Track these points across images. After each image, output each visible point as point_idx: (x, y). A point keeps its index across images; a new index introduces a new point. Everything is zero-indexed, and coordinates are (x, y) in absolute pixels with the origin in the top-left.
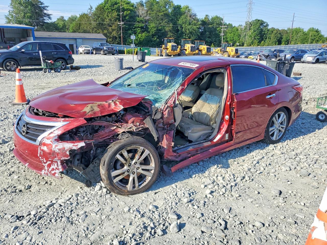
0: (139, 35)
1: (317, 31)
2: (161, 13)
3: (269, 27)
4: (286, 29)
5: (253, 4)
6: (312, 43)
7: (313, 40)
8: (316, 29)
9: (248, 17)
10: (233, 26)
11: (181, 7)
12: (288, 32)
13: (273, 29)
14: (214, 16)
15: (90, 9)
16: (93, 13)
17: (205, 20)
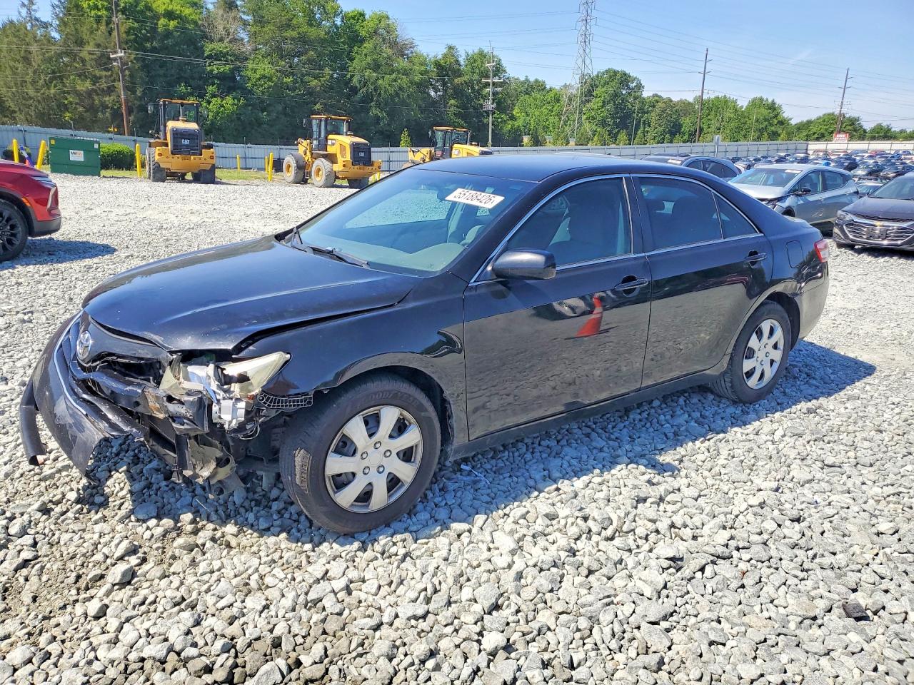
0: (214, 100)
1: (772, 107)
2: (292, 33)
3: (646, 94)
4: (691, 100)
5: (593, 22)
6: (759, 138)
7: (761, 131)
8: (770, 101)
9: (580, 60)
10: (548, 87)
11: (362, 15)
12: (697, 106)
13: (657, 99)
14: (476, 51)
15: (23, 5)
16: (37, 20)
17: (442, 62)
